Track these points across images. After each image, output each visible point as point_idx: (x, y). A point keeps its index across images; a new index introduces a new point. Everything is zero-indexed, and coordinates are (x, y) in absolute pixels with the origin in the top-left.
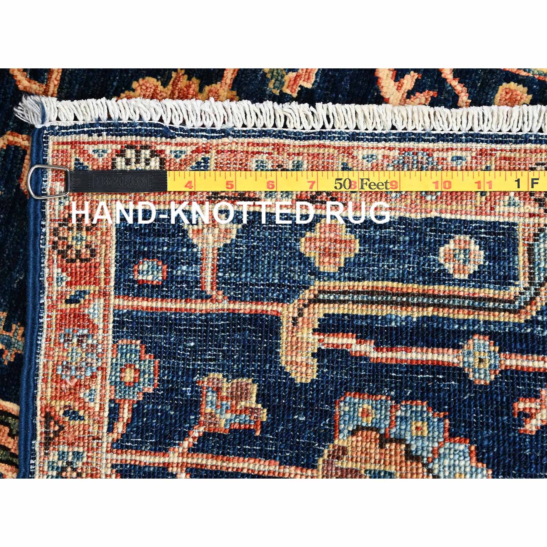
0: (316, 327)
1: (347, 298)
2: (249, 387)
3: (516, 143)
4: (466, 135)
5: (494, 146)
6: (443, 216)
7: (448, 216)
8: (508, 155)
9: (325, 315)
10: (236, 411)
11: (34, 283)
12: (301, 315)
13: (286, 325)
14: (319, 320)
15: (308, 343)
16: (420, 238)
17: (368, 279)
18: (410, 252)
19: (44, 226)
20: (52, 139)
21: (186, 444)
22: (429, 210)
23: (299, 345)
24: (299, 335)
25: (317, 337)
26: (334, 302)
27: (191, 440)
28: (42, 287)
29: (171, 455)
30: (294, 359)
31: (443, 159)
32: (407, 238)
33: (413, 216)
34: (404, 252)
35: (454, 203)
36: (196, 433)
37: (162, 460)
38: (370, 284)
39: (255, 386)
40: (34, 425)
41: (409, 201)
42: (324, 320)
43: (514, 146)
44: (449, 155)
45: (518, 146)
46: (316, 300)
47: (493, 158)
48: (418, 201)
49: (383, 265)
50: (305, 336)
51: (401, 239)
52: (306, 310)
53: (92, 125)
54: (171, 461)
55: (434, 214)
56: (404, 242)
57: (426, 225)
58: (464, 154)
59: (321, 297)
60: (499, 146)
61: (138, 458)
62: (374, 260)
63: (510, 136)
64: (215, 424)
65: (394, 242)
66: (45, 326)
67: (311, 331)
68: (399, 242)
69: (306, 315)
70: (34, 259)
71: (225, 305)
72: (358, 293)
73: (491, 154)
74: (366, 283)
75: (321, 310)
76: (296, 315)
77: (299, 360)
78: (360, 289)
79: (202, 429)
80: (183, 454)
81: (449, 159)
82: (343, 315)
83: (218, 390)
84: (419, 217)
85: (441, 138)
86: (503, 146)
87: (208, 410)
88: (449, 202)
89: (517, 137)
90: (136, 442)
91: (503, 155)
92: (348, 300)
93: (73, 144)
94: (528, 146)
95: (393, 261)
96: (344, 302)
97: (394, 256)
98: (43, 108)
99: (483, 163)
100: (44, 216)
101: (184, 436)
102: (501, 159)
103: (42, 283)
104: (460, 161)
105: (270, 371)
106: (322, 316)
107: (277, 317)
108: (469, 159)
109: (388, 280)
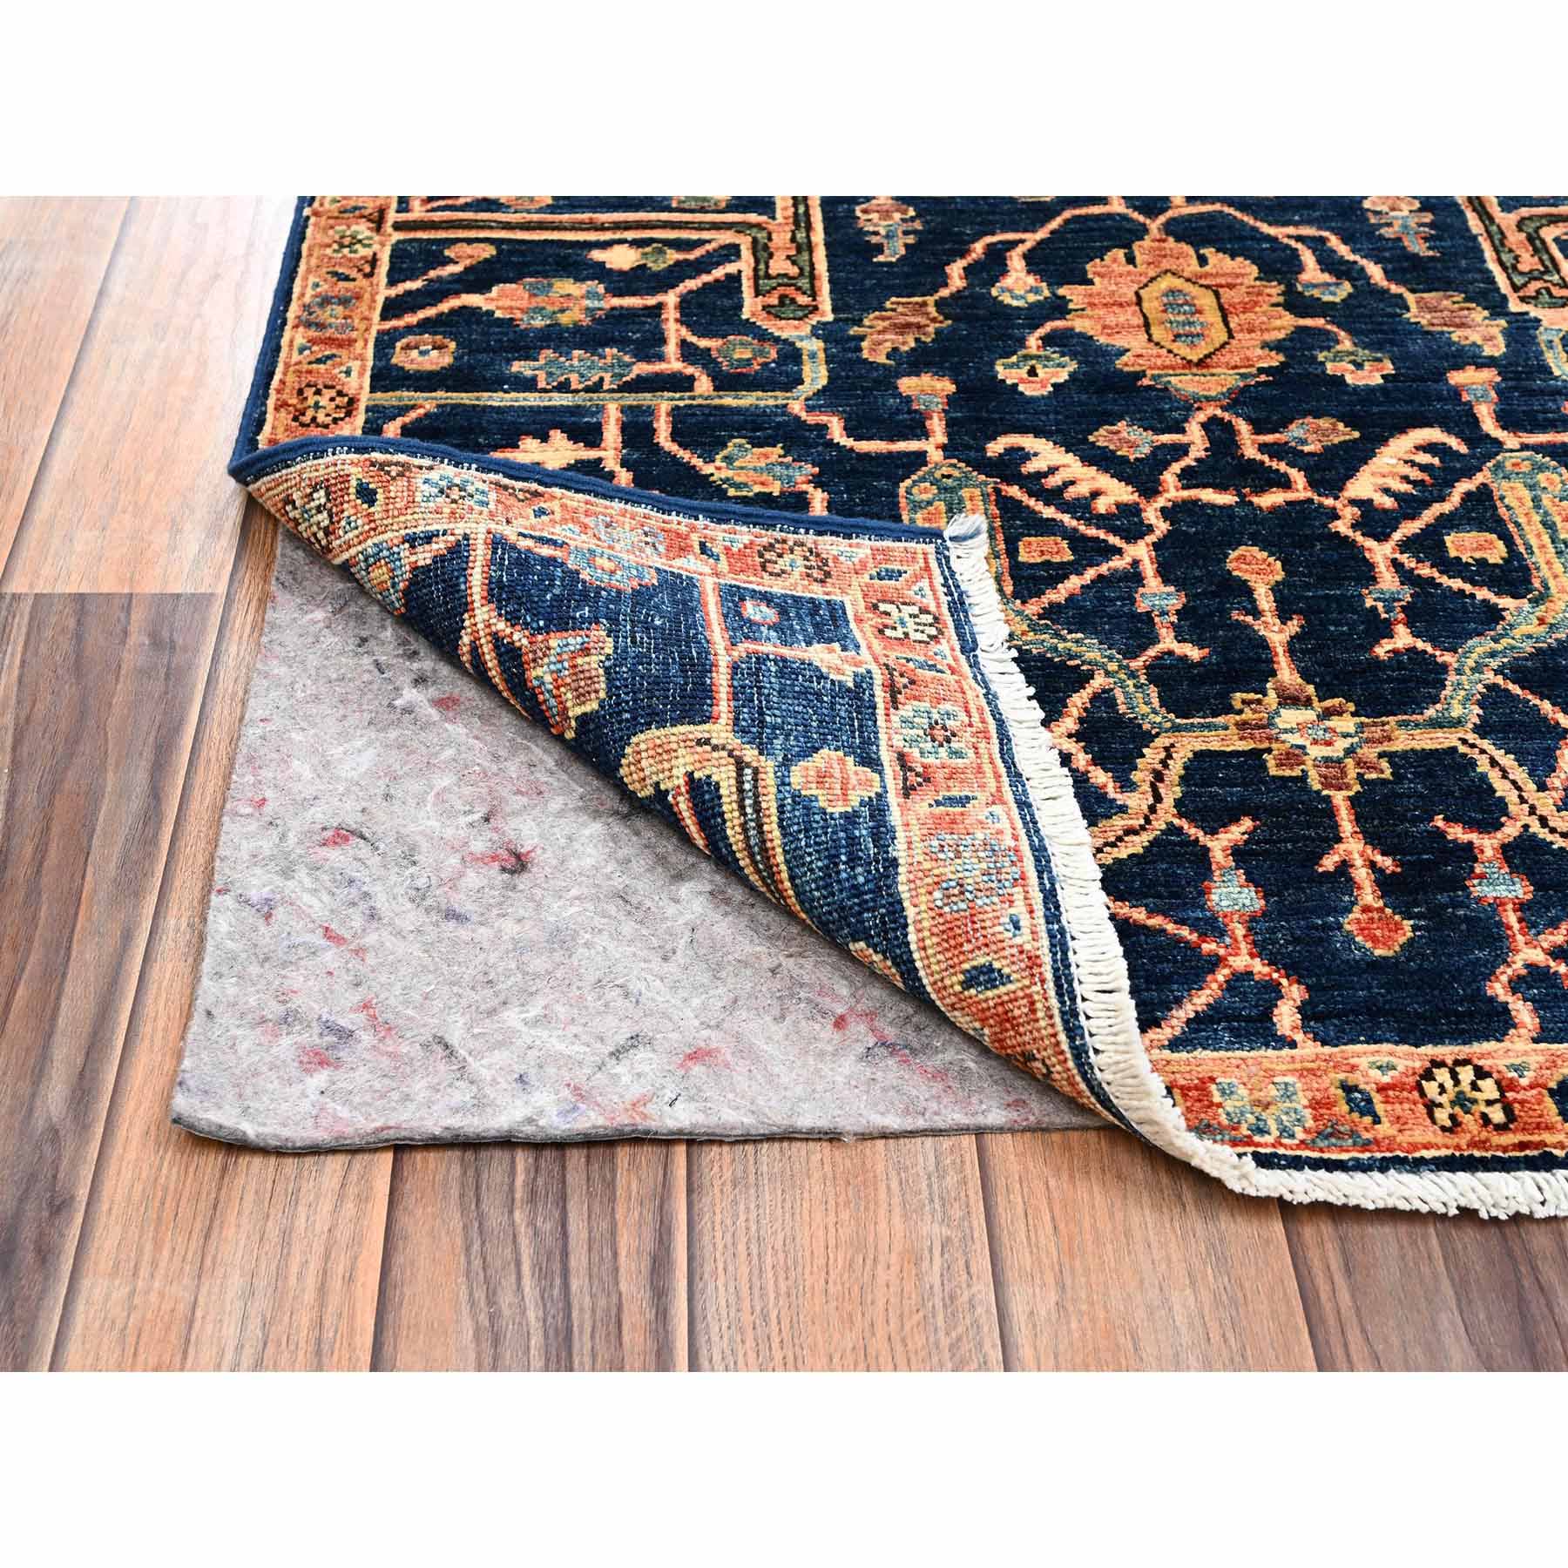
0: (697, 775)
1: (749, 810)
2: (593, 696)
3: (1063, 1013)
4: (1062, 931)
5: (1049, 976)
6: (911, 929)
7: (912, 938)
8: (1039, 1005)
9: (717, 783)
10: (558, 688)
11: (727, 512)
12: (715, 748)
13: (699, 731)
14: (709, 777)
15: (670, 770)
16: (866, 902)
17: (784, 836)
18: (841, 891)
19: (807, 532)
20: (931, 548)
21: (501, 625)
22: (915, 901)
23: (665, 756)
24: (681, 752)
25: (681, 782)
26: (741, 791)
27: (508, 631)
28: (719, 521)
29: (485, 609)
30: (644, 755)
31: (1011, 902)
32: (861, 879)
33: (901, 878)
34: (839, 882)
35: (935, 940)
36: (520, 638)
37: (477, 597)
38: (777, 842)
39: (595, 706)
40: (525, 480)
41: (927, 865)
42: (709, 784)
43: (1056, 1012)
44: (1019, 909)
45: (1057, 1020)
46: (740, 765)
47: (1027, 982)
48: (929, 880)
49: (810, 854)
50: (681, 761)
51: (859, 870)
52: (724, 754)
53: (957, 587)
54: (477, 612)
55: (910, 912)
56: (855, 877)
57: (891, 904)
58: (1025, 930)
59: (748, 771)
60: (1050, 985)
61: (478, 564)
62: (817, 836)
63: (1073, 999)
64: (534, 660)
65: (853, 861)
66: (666, 517)
67: (690, 768)
68: (853, 868)
69: (715, 754)
70: (762, 516)
71: (723, 661)
72: (760, 826)
73: (1033, 975)
74: (777, 833)
75: (724, 777)
76: (714, 741)
77: (644, 763)
78: (766, 828)
79: (525, 642)
80: (489, 626)
81: (1012, 911)
82: (722, 814)
83: (585, 651)
84: (901, 888)
85: (1050, 896)
86: (1052, 993)
87: (553, 643)
88: (935, 930)
89: (1075, 1014)
90: (502, 559)
91: (1036, 997)
92: (745, 815)
93: (927, 568)
94: (1062, 1037)
95: (820, 869)
96: (742, 807)
97: (827, 867)
98: (971, 537)
99: (1015, 968)
100: (820, 533)
101: (513, 619)
102: (1030, 996)
103: (727, 521)
104: (1011, 927)
105: (620, 722)
106: (715, 778)
107: (709, 718)
108: (1018, 941)
109: (790, 869)
